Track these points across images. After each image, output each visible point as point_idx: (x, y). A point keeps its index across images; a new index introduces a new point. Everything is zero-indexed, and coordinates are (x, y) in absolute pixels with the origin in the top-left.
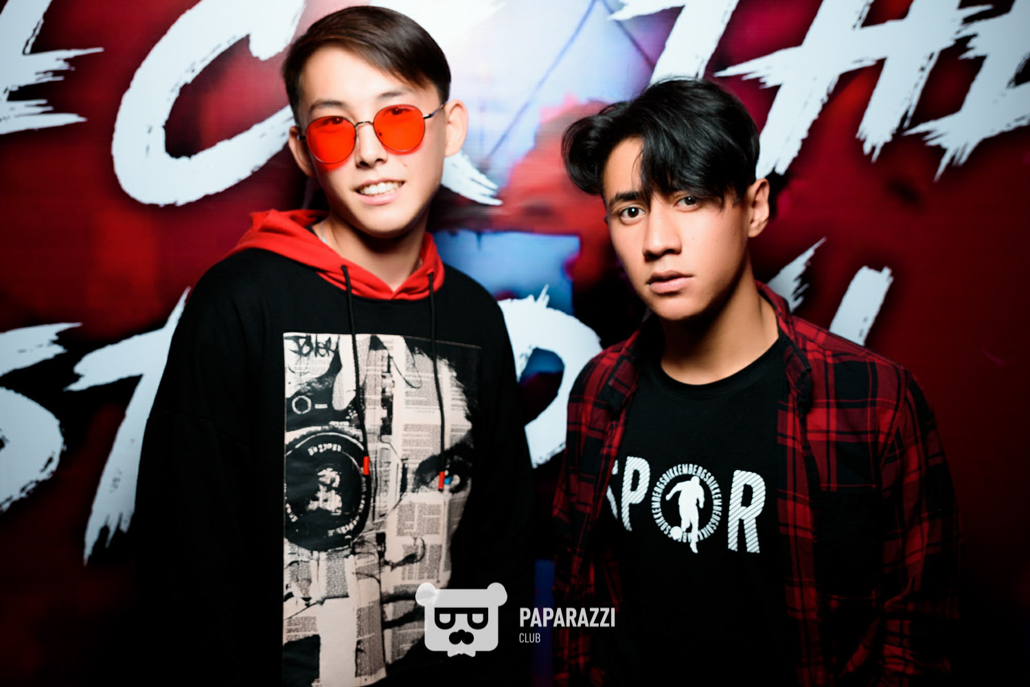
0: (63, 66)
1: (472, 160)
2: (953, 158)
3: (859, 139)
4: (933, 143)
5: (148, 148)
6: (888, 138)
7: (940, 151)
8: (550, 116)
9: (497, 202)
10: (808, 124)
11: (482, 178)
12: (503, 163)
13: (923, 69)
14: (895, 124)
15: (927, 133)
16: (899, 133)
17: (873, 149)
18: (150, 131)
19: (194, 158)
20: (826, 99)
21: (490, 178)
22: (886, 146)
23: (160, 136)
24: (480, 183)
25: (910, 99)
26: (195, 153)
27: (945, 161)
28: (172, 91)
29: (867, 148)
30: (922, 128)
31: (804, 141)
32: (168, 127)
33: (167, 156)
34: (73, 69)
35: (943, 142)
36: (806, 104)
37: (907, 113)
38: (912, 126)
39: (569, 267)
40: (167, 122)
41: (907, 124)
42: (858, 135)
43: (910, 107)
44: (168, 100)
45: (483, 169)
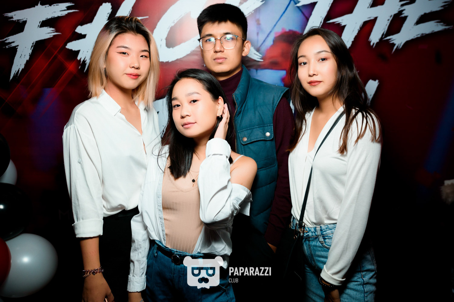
1: (255, 48)
2: (397, 47)
3: (369, 41)
4: (392, 42)
5: (161, 45)
6: (378, 41)
7: (394, 45)
8: (278, 35)
9: (262, 60)
10: (354, 37)
11: (257, 53)
12: (264, 48)
13: (388, 20)
14: (380, 36)
15: (390, 39)
16: (381, 39)
17: (374, 44)
18: (161, 40)
19: (174, 48)
20: (359, 29)
21: (260, 53)
22: (377, 43)
23: (164, 42)
24: (257, 55)
25: (385, 29)
26: (174, 47)
27: (395, 47)
28: (168, 29)
29: (372, 44)
30: (388, 38)
31: (353, 42)
32: (166, 39)
33: (166, 48)
35: (394, 42)
36: (353, 31)
37: (384, 33)
38: (386, 37)
39: (283, 80)
40: (166, 38)
41: (384, 37)
42: (369, 40)
43: (384, 32)
44: (167, 31)
45: (258, 50)
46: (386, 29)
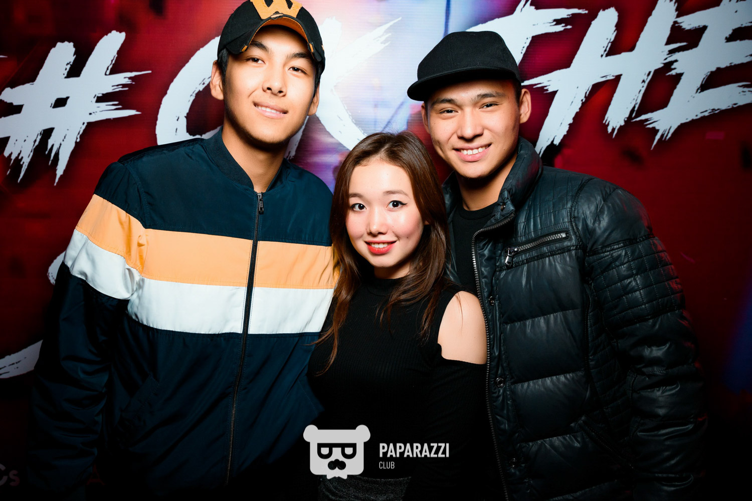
0: (127, 81)
2: (662, 136)
4: (650, 126)
5: (176, 130)
6: (623, 123)
7: (654, 132)
8: (417, 110)
10: (573, 115)
13: (644, 81)
14: (627, 115)
15: (647, 120)
16: (628, 120)
17: (613, 129)
18: (178, 120)
20: (584, 100)
22: (621, 127)
23: (183, 123)
25: (636, 99)
26: (204, 133)
27: (658, 137)
28: (191, 95)
29: (610, 129)
30: (643, 117)
31: (571, 125)
32: (188, 117)
33: (187, 134)
34: (134, 83)
35: (656, 126)
36: (572, 103)
37: (634, 107)
38: (638, 115)
40: (188, 114)
41: (634, 115)
42: (604, 122)
43: (636, 104)
44: (189, 101)
46: (639, 101)
